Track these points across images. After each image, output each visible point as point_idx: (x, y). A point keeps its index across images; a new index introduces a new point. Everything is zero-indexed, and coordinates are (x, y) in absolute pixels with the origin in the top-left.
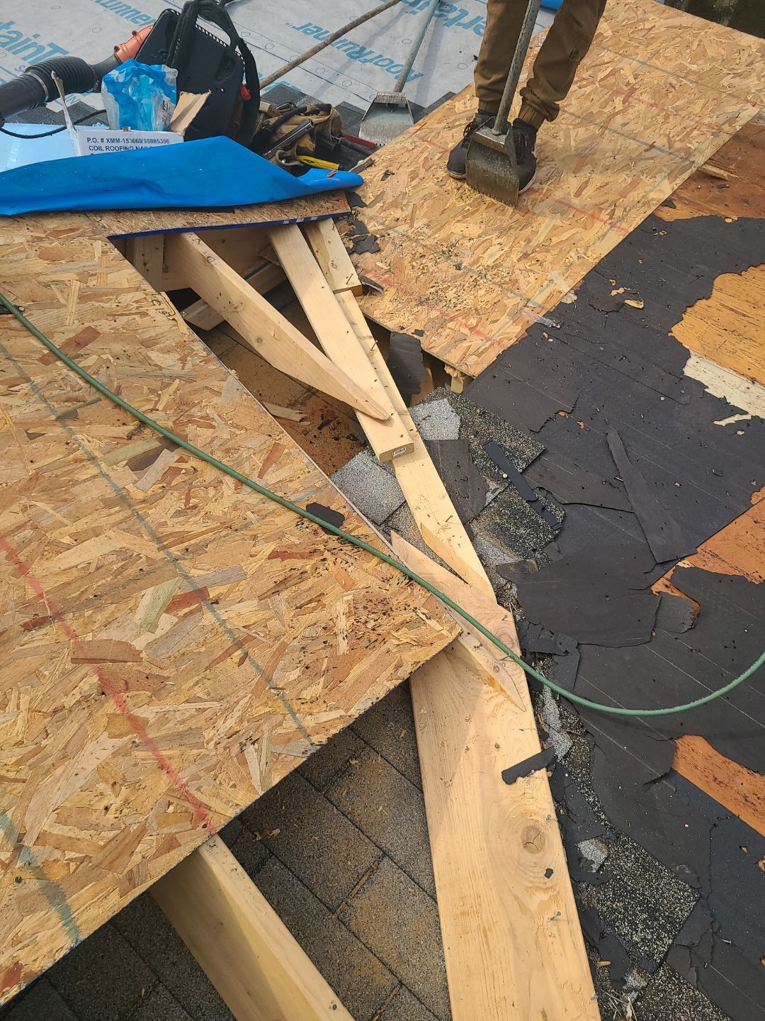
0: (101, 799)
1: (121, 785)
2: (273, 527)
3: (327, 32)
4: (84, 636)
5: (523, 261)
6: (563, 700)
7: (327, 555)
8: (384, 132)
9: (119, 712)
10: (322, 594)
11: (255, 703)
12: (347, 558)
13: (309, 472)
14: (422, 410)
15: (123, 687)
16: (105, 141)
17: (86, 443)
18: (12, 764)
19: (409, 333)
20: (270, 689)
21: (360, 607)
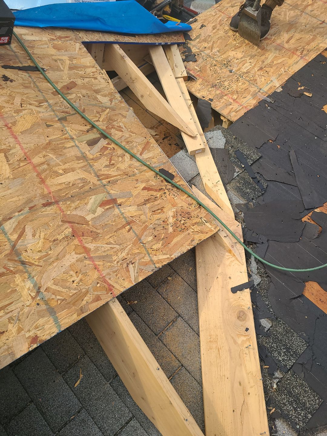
0: (71, 277)
1: (79, 273)
2: (145, 177)
4: (67, 212)
5: (260, 71)
6: (259, 262)
7: (166, 191)
8: (202, 7)
9: (79, 244)
10: (163, 207)
11: (134, 248)
12: (174, 193)
13: (161, 155)
14: (209, 134)
15: (82, 235)
17: (70, 131)
18: (37, 259)
19: (207, 100)
20: (140, 243)
21: (179, 215)
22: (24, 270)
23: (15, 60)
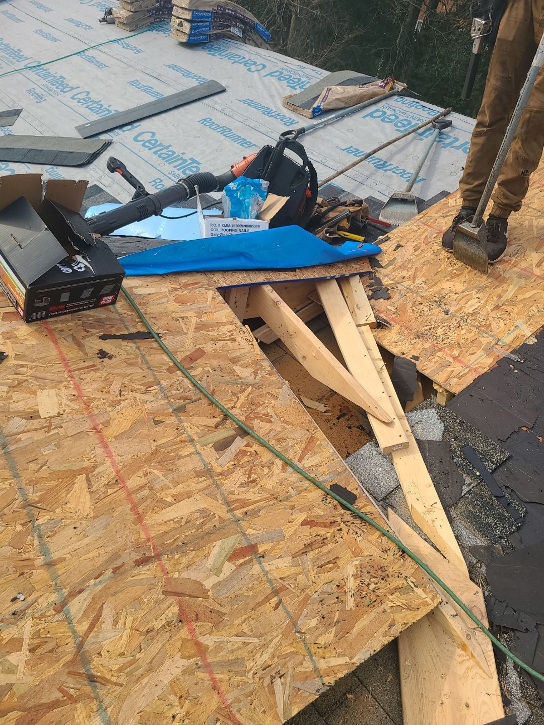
0: (170, 708)
1: (186, 699)
2: (306, 500)
3: (362, 152)
4: (173, 573)
5: (495, 311)
6: (523, 672)
7: (343, 526)
8: (397, 217)
9: (189, 638)
10: (337, 558)
11: (284, 643)
12: (357, 530)
13: (333, 460)
14: (415, 416)
15: (195, 618)
16: (221, 225)
17: (189, 429)
18: (115, 670)
19: (408, 358)
20: (295, 632)
21: (365, 571)
22: (92, 695)
23: (118, 326)
